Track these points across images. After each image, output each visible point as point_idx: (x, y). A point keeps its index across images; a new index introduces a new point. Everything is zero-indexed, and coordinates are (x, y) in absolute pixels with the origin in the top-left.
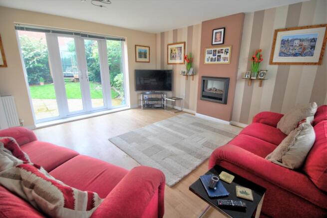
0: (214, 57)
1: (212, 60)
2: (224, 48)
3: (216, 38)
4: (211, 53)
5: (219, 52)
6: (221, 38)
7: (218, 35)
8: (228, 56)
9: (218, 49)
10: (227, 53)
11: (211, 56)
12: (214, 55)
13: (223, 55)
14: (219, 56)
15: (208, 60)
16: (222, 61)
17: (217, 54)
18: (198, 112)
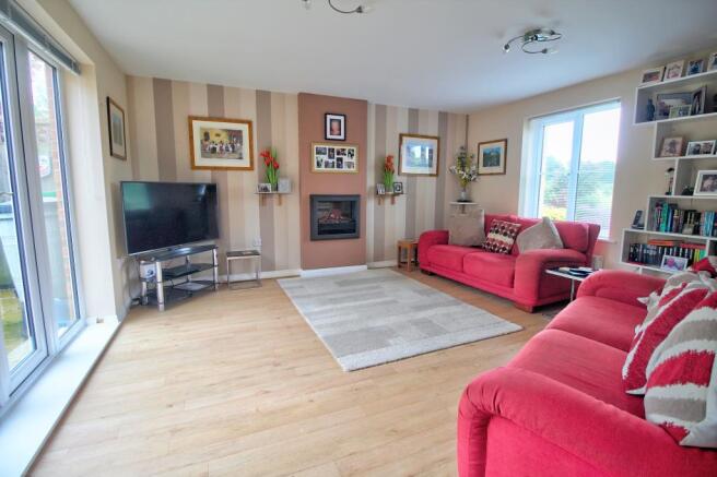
0: (331, 161)
1: (327, 165)
2: (347, 148)
3: (331, 129)
4: (324, 154)
5: (338, 154)
6: (340, 129)
7: (335, 125)
8: (354, 160)
9: (336, 148)
10: (352, 155)
11: (325, 158)
12: (330, 157)
13: (346, 159)
14: (340, 160)
15: (319, 165)
16: (345, 169)
17: (336, 156)
18: (305, 267)
